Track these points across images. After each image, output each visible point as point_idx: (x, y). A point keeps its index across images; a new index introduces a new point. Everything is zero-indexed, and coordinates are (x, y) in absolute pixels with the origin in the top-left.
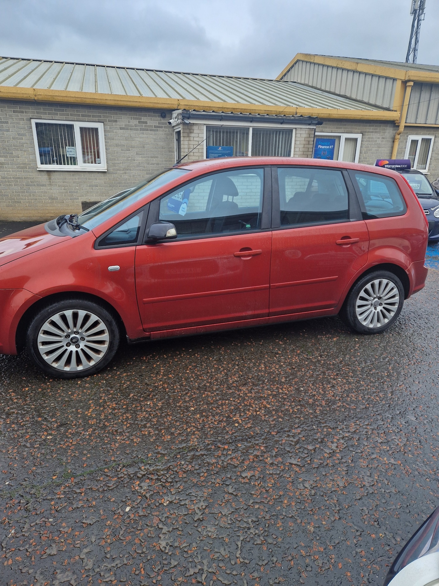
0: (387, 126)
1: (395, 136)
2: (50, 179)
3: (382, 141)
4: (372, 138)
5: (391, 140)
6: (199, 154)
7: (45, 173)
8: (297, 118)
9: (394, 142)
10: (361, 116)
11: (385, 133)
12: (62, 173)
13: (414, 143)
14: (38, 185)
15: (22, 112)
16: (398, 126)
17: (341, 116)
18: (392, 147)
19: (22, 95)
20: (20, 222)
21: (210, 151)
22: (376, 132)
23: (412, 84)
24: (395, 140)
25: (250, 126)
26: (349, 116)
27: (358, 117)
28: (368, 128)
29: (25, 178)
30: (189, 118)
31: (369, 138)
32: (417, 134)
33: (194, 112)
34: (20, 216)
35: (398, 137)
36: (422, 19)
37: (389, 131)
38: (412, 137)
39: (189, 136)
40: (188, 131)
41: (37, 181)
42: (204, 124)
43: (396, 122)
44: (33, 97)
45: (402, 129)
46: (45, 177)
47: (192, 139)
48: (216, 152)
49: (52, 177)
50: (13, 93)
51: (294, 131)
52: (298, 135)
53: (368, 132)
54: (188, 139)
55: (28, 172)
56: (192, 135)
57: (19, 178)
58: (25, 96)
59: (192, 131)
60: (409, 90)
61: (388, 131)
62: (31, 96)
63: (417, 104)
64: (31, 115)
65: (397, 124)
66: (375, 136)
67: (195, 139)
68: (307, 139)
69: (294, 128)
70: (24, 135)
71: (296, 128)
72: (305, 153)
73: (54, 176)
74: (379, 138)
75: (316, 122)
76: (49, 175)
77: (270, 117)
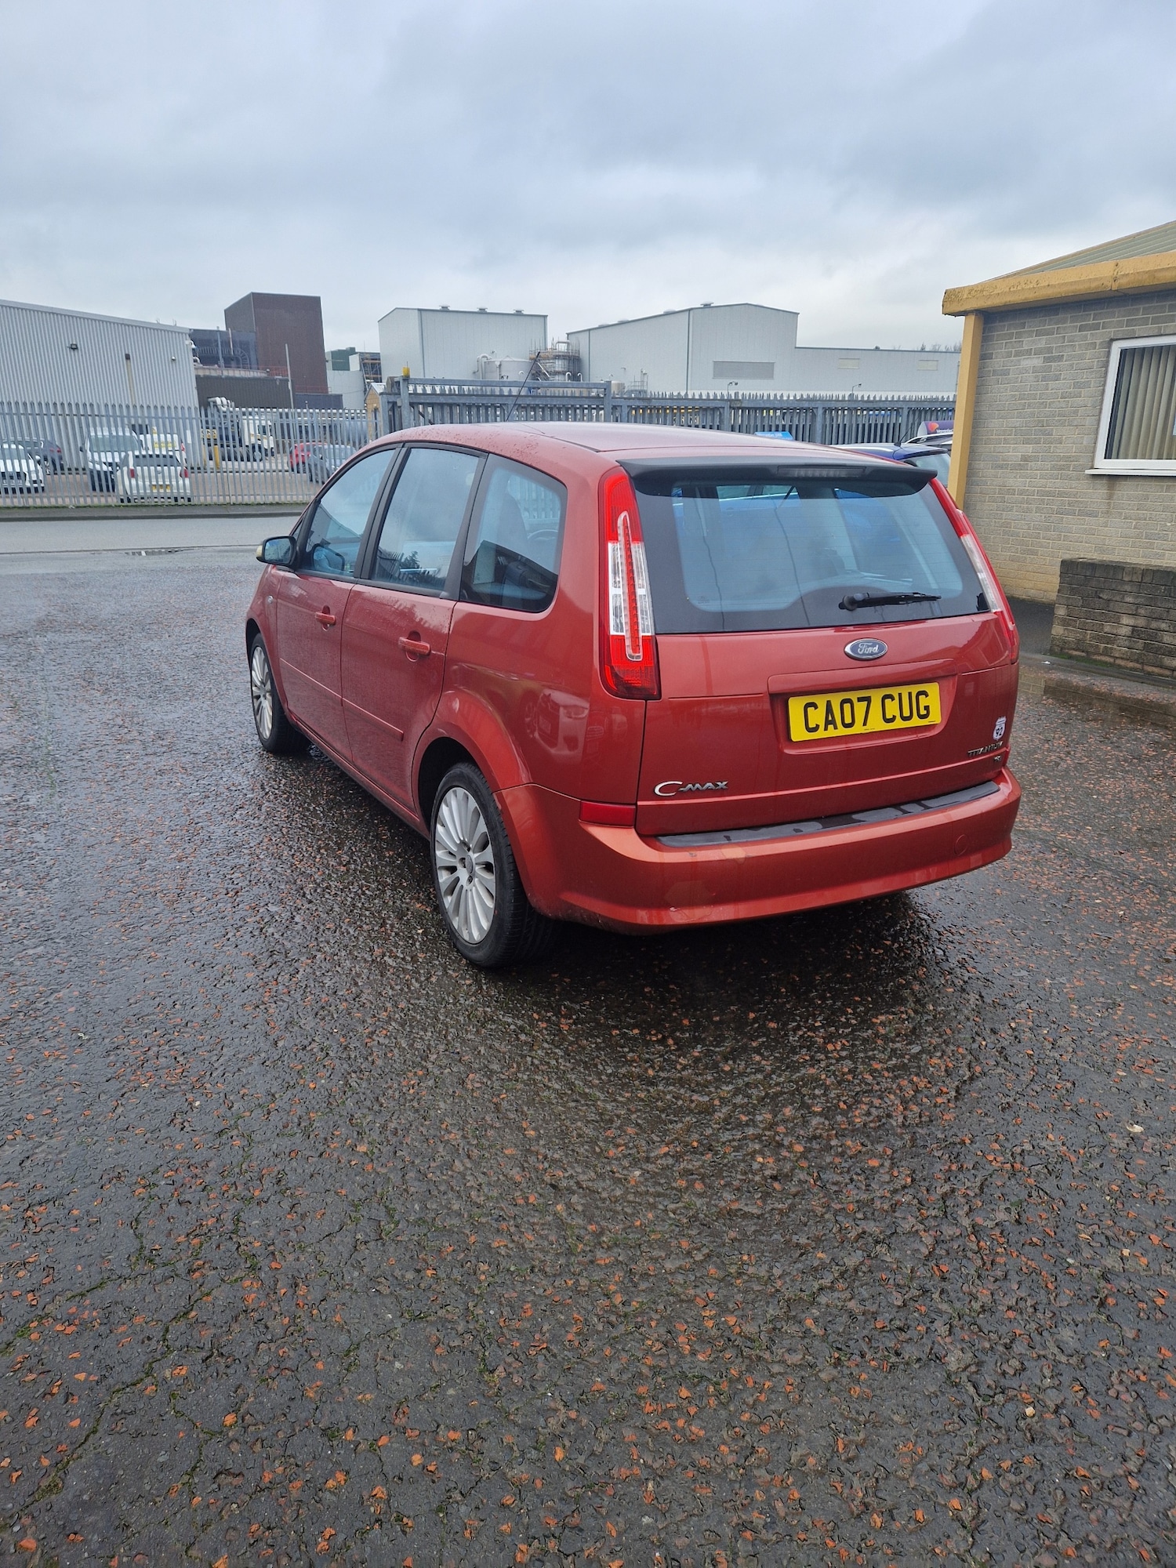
2: (1110, 497)
7: (1105, 481)
12: (1141, 482)
14: (1082, 513)
15: (1096, 327)
19: (1087, 286)
20: (1024, 600)
29: (1060, 494)
34: (1027, 586)
41: (1081, 502)
44: (1109, 284)
46: (1101, 490)
49: (1118, 493)
50: (1071, 283)
55: (1070, 479)
57: (1049, 494)
58: (1093, 285)
62: (1105, 283)
64: (1111, 332)
70: (1087, 385)
73: (1125, 491)
76: (1111, 488)
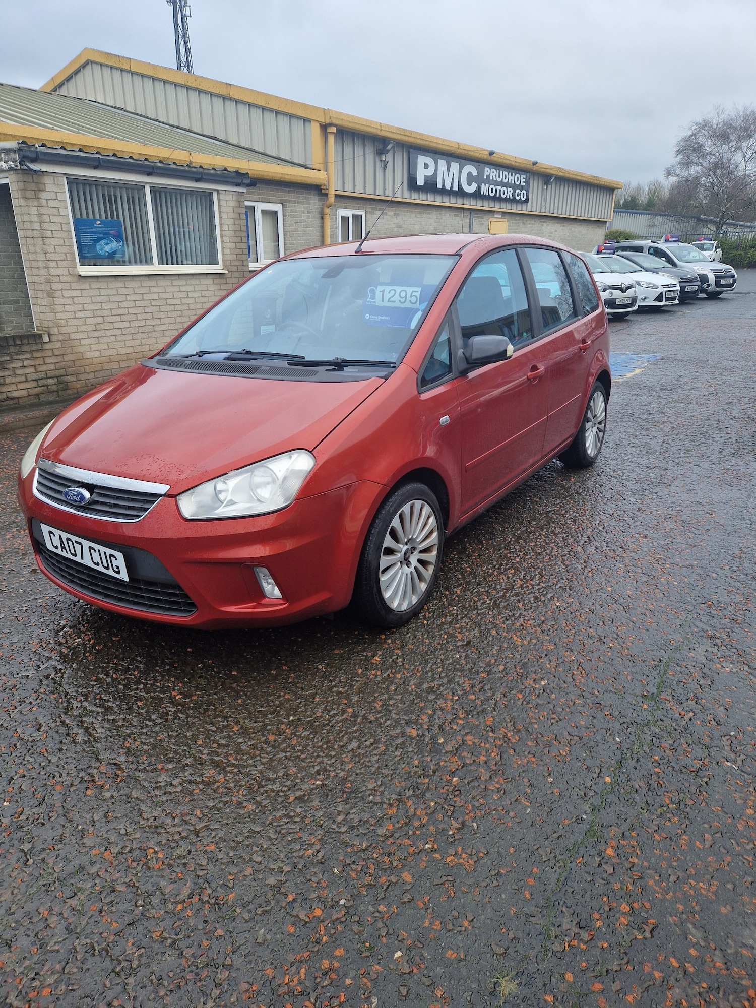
0: (310, 194)
1: (322, 210)
3: (308, 217)
4: (296, 212)
5: (318, 216)
6: (65, 235)
8: (219, 173)
9: (322, 218)
10: (280, 176)
11: (309, 203)
13: (345, 219)
16: (326, 195)
17: (255, 173)
18: (322, 227)
21: (83, 229)
22: (299, 202)
23: (334, 130)
24: (325, 216)
25: (146, 183)
26: (265, 174)
27: (278, 177)
28: (289, 196)
30: (34, 160)
31: (292, 211)
32: (346, 207)
33: (43, 149)
35: (327, 211)
36: (188, 14)
37: (314, 202)
38: (342, 212)
39: (37, 198)
40: (33, 186)
42: (64, 174)
43: (324, 187)
45: (332, 199)
47: (44, 203)
48: (93, 230)
51: (215, 195)
52: (223, 203)
53: (290, 202)
54: (36, 203)
56: (43, 195)
59: (42, 187)
60: (331, 139)
61: (312, 201)
63: (341, 162)
65: (323, 191)
66: (300, 208)
67: (51, 203)
68: (236, 210)
69: (215, 190)
71: (217, 190)
72: (237, 235)
74: (303, 212)
75: (247, 181)
77: (179, 168)
